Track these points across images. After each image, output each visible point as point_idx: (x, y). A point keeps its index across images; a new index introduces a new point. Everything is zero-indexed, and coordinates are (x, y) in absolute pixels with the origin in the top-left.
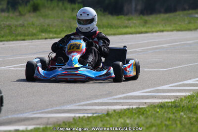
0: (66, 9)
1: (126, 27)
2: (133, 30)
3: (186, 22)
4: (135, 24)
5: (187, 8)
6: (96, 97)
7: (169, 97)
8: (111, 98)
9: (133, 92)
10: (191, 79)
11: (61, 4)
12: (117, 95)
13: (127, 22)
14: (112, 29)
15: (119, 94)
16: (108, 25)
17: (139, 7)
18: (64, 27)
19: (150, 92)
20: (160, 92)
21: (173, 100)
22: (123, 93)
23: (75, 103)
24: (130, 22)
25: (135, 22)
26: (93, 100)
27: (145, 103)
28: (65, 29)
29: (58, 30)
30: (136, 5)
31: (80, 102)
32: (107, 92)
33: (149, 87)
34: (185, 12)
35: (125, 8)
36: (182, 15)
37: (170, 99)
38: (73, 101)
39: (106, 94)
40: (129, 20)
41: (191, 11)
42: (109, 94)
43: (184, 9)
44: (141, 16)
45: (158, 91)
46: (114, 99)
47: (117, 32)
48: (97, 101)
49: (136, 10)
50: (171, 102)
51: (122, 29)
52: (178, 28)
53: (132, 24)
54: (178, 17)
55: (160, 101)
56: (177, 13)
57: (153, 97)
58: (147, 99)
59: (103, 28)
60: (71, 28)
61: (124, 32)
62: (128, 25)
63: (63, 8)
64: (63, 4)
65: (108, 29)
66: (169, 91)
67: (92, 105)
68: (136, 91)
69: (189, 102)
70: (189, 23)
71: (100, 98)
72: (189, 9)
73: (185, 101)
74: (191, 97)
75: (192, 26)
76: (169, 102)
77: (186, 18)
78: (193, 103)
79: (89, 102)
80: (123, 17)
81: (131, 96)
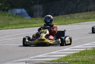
0: (6, 15)
1: (35, 23)
2: (38, 25)
3: (64, 21)
4: (39, 22)
5: (64, 13)
6: (21, 58)
7: (56, 57)
8: (28, 58)
9: (39, 55)
10: (66, 48)
11: (3, 13)
12: (31, 57)
13: (35, 21)
14: (28, 25)
15: (32, 57)
16: (27, 23)
17: (41, 14)
18: (5, 24)
19: (47, 55)
20: (52, 55)
21: (58, 59)
22: (34, 56)
23: (11, 61)
24: (37, 21)
25: (39, 21)
26: (19, 59)
27: (45, 60)
28: (6, 25)
29: (3, 26)
30: (40, 13)
31: (13, 61)
32: (26, 56)
33: (46, 53)
34: (63, 16)
35: (35, 14)
36: (61, 17)
37: (56, 58)
38: (10, 60)
39: (26, 57)
40: (36, 20)
41: (66, 15)
42: (27, 56)
43: (63, 14)
44: (42, 18)
45: (51, 54)
46: (29, 59)
47: (31, 26)
48: (21, 60)
49: (40, 15)
50: (57, 60)
51: (33, 25)
52: (60, 24)
53: (37, 22)
54: (60, 18)
55: (51, 59)
56: (60, 16)
57: (48, 58)
58: (45, 58)
59: (24, 24)
60: (9, 24)
61: (34, 26)
62: (36, 22)
63: (5, 15)
64: (5, 13)
65: (27, 25)
66: (55, 54)
67: (19, 62)
68: (40, 55)
69: (65, 59)
70: (65, 21)
71: (23, 59)
72: (65, 14)
73: (63, 59)
74: (66, 57)
75: (66, 22)
76: (56, 60)
77: (63, 18)
78: (67, 60)
79: (18, 61)
80: (33, 18)
81: (38, 57)
